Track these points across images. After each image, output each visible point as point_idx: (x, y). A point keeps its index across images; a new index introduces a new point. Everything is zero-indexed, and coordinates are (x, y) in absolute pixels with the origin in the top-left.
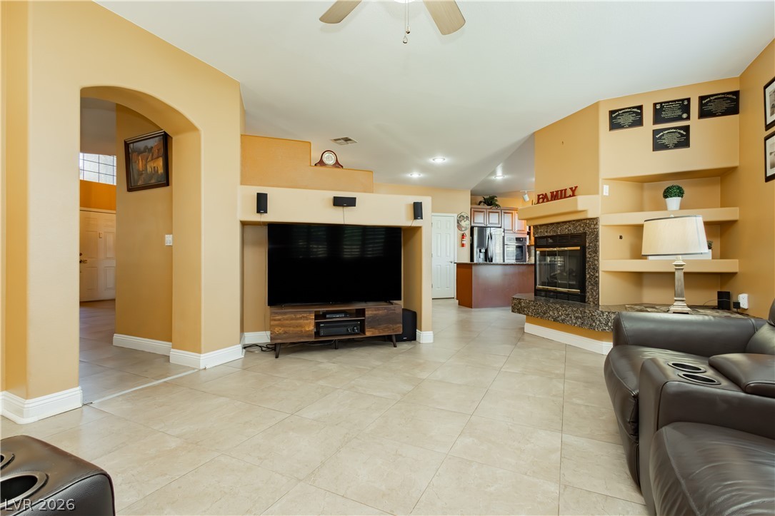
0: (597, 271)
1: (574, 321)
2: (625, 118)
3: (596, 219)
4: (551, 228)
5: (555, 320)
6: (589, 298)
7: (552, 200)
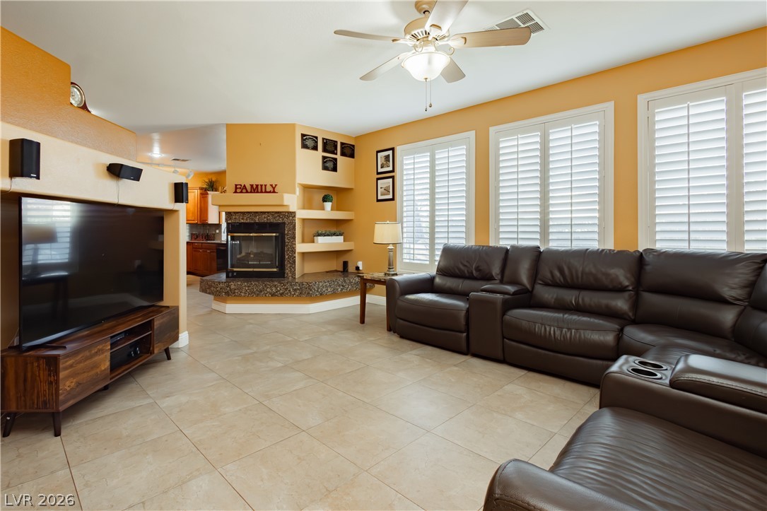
0: (295, 253)
1: (293, 293)
2: (309, 142)
3: (294, 213)
4: (247, 216)
5: (273, 295)
6: (288, 274)
7: (251, 192)
